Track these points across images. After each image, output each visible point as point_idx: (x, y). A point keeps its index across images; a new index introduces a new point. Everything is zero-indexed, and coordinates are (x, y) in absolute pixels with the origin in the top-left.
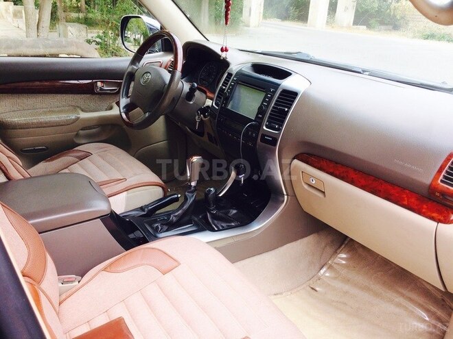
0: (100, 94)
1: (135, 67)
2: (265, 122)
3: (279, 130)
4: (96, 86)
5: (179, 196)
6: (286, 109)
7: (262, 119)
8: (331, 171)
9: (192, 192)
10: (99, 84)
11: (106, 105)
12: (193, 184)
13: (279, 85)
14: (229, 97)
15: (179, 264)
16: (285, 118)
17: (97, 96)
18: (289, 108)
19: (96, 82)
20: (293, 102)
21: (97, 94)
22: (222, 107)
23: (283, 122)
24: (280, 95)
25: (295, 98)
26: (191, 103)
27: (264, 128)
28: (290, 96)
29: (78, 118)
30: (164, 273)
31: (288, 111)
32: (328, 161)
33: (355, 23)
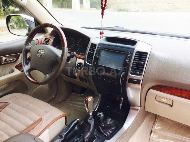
0: (5, 64)
1: (29, 46)
2: (130, 71)
3: (140, 75)
4: (2, 60)
5: (78, 120)
6: (142, 63)
8: (180, 94)
9: (91, 119)
10: (4, 59)
11: (8, 69)
12: (91, 114)
13: (134, 49)
14: (98, 58)
16: (143, 68)
17: (3, 66)
18: (145, 62)
19: (2, 57)
20: (146, 58)
21: (2, 65)
22: (94, 64)
23: (142, 70)
24: (136, 54)
25: (147, 56)
26: (70, 62)
27: (130, 75)
31: (144, 64)
32: (175, 89)
33: (91, 7)
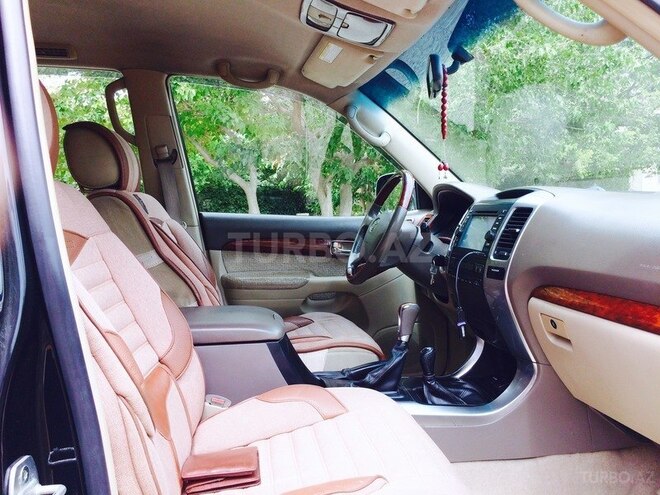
1: (371, 218)
2: (493, 251)
3: (507, 258)
6: (518, 230)
7: (489, 247)
9: (402, 349)
12: (404, 338)
13: (513, 204)
15: (347, 411)
16: (514, 242)
18: (522, 228)
20: (526, 219)
23: (512, 246)
24: (513, 214)
25: (529, 215)
26: (429, 253)
27: (492, 258)
28: (524, 213)
29: (307, 282)
30: (325, 418)
31: (518, 233)
